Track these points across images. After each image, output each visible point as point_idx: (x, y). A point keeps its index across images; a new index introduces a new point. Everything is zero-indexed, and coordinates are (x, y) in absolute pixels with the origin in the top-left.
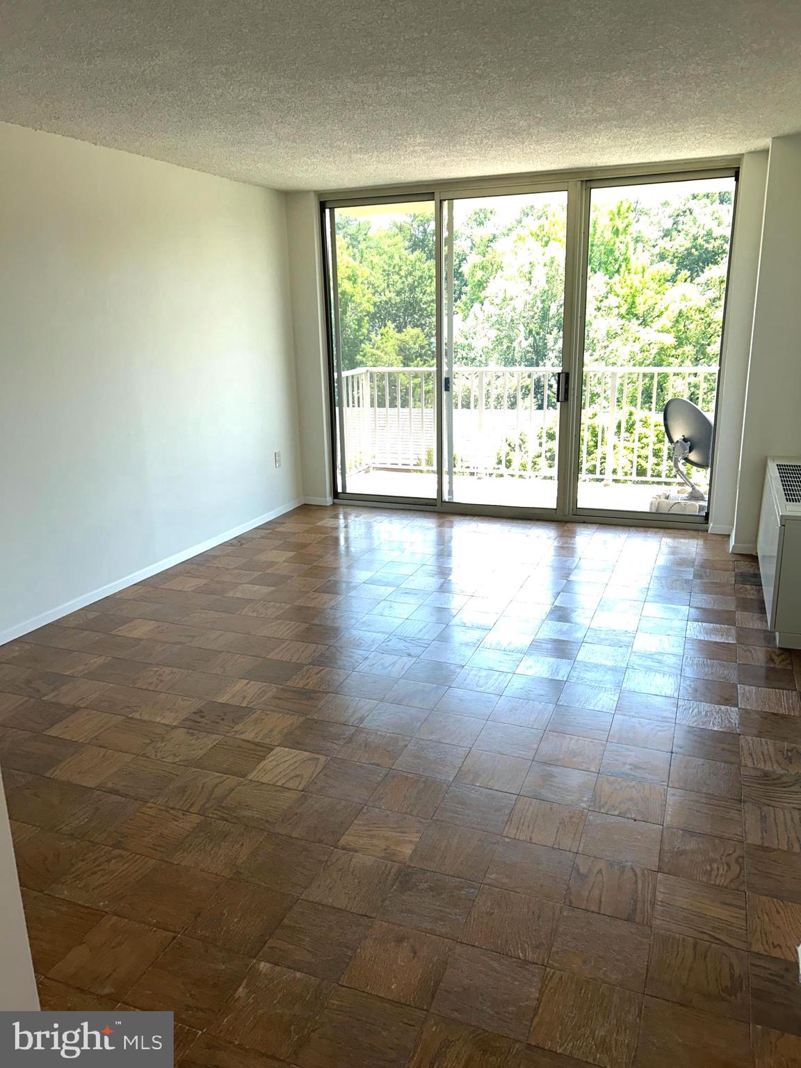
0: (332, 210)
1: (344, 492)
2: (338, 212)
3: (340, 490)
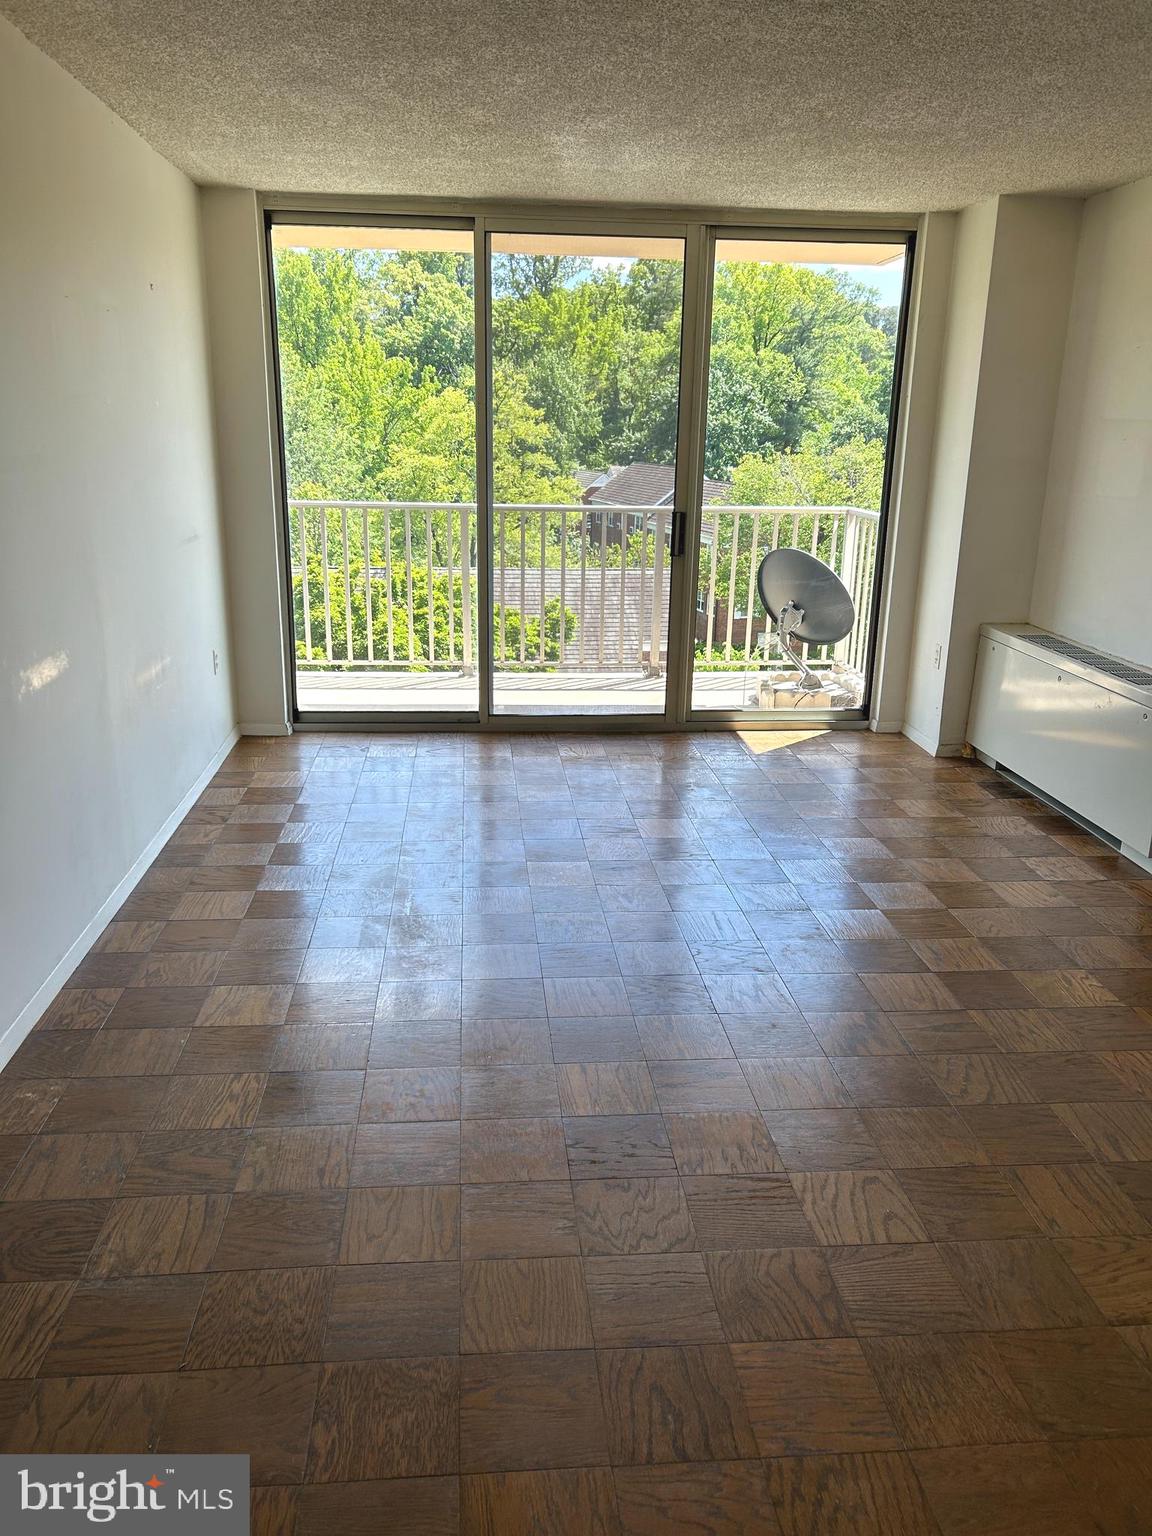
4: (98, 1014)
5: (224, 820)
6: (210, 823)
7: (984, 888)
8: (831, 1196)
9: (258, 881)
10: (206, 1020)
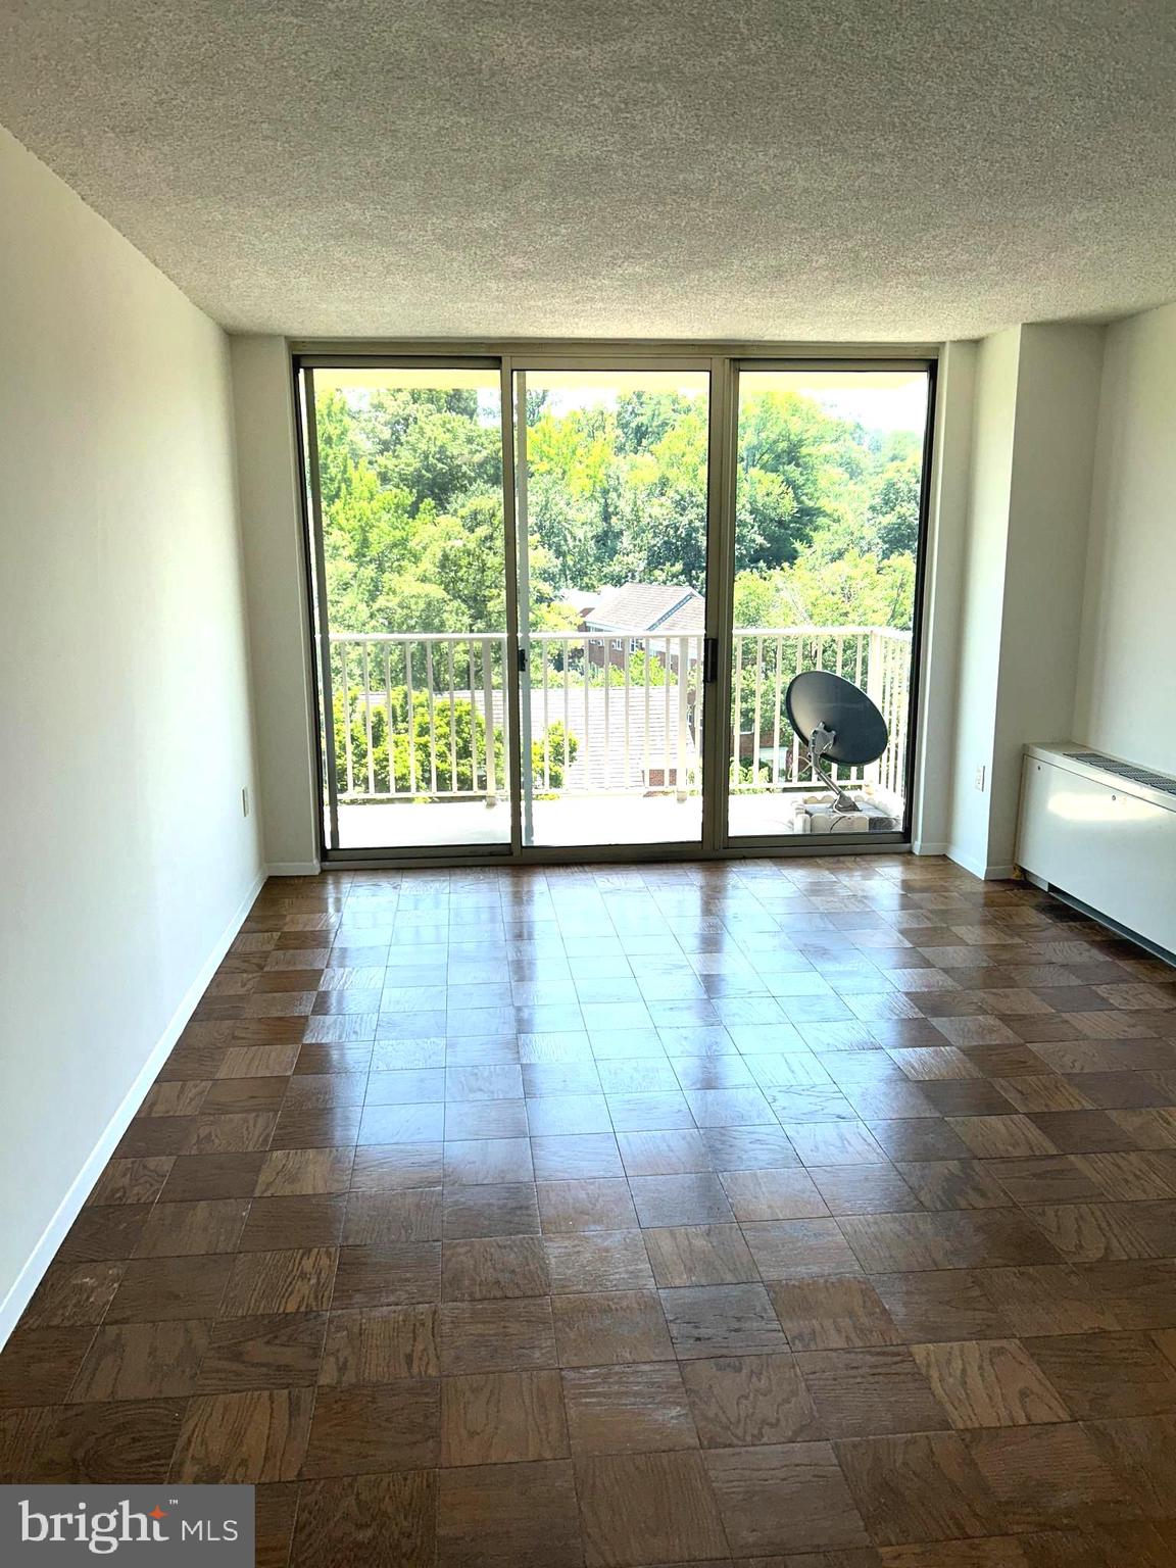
0: (309, 370)
1: (335, 848)
2: (319, 374)
3: (328, 845)
4: (151, 1185)
5: (261, 967)
6: (245, 971)
7: (1058, 1019)
8: (959, 1372)
9: (302, 1033)
10: (265, 1191)
